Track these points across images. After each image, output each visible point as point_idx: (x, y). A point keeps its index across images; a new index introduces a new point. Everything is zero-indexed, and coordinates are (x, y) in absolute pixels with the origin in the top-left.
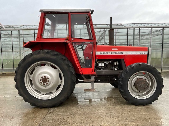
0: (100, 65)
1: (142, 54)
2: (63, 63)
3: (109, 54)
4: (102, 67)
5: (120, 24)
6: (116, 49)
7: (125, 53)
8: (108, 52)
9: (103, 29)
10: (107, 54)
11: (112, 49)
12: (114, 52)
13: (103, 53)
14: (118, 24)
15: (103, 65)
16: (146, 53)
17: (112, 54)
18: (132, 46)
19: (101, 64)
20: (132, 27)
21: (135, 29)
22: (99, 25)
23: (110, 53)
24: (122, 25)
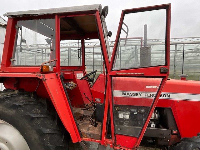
0: (121, 116)
2: (29, 127)
3: (139, 96)
4: (124, 119)
5: (156, 40)
6: (155, 87)
8: (139, 93)
9: (135, 47)
10: (136, 97)
11: (147, 87)
12: (150, 93)
13: (128, 94)
14: (153, 40)
15: (128, 117)
17: (147, 97)
19: (123, 115)
20: (173, 43)
21: (177, 45)
22: (130, 42)
23: (142, 95)
24: (159, 41)
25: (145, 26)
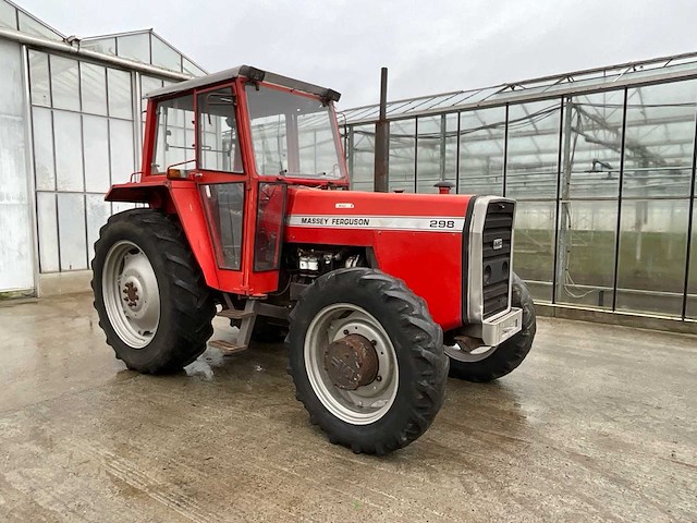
1: (437, 229)
3: (324, 225)
6: (348, 206)
7: (376, 223)
8: (324, 217)
10: (319, 226)
11: (337, 206)
12: (340, 217)
13: (310, 220)
16: (459, 224)
17: (335, 226)
18: (452, 195)
23: (329, 222)
25: (384, 71)
